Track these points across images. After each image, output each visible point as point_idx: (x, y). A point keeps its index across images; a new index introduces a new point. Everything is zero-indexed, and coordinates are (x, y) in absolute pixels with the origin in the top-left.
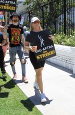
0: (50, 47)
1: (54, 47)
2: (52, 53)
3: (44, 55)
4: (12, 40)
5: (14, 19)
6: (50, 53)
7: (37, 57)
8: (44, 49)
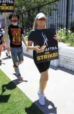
0: (53, 48)
1: (58, 49)
2: (54, 55)
3: (45, 57)
4: (14, 40)
5: (13, 19)
6: (53, 55)
7: (38, 57)
8: (46, 50)
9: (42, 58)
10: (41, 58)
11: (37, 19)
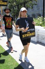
4: (7, 25)
5: (6, 11)
6: (32, 34)
7: (23, 36)
8: (28, 31)
9: (26, 36)
11: (21, 11)
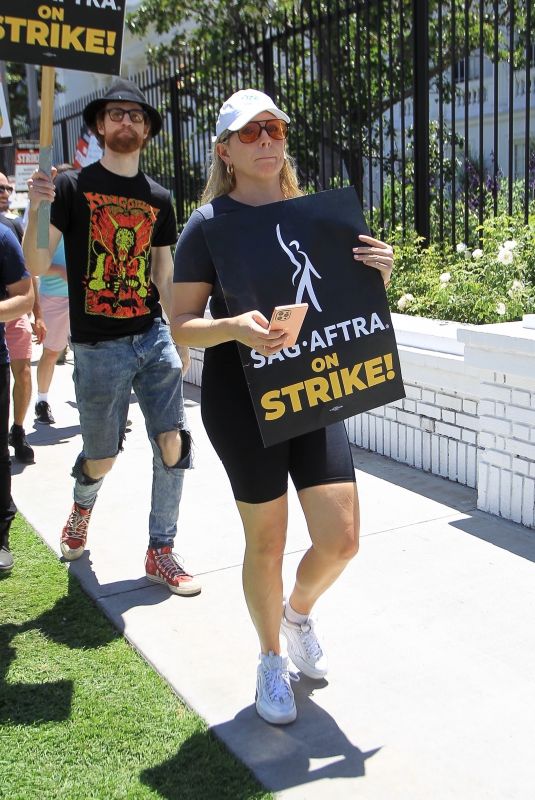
0: (359, 326)
1: (390, 333)
2: (373, 371)
3: (317, 391)
5: (110, 126)
9: (297, 407)
10: (286, 399)
11: (230, 134)
